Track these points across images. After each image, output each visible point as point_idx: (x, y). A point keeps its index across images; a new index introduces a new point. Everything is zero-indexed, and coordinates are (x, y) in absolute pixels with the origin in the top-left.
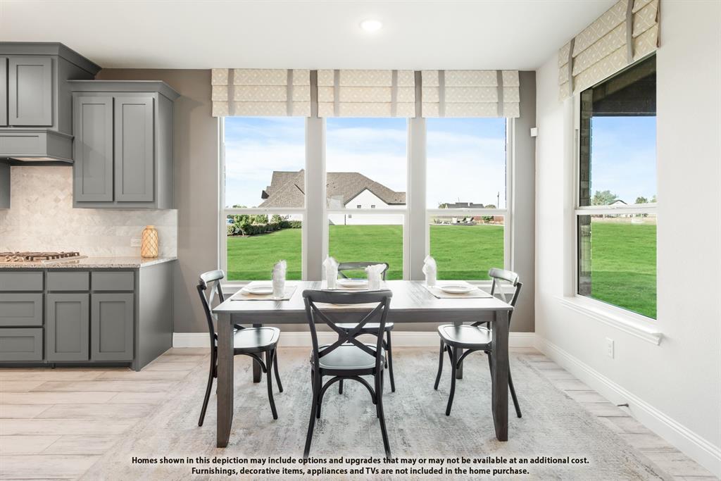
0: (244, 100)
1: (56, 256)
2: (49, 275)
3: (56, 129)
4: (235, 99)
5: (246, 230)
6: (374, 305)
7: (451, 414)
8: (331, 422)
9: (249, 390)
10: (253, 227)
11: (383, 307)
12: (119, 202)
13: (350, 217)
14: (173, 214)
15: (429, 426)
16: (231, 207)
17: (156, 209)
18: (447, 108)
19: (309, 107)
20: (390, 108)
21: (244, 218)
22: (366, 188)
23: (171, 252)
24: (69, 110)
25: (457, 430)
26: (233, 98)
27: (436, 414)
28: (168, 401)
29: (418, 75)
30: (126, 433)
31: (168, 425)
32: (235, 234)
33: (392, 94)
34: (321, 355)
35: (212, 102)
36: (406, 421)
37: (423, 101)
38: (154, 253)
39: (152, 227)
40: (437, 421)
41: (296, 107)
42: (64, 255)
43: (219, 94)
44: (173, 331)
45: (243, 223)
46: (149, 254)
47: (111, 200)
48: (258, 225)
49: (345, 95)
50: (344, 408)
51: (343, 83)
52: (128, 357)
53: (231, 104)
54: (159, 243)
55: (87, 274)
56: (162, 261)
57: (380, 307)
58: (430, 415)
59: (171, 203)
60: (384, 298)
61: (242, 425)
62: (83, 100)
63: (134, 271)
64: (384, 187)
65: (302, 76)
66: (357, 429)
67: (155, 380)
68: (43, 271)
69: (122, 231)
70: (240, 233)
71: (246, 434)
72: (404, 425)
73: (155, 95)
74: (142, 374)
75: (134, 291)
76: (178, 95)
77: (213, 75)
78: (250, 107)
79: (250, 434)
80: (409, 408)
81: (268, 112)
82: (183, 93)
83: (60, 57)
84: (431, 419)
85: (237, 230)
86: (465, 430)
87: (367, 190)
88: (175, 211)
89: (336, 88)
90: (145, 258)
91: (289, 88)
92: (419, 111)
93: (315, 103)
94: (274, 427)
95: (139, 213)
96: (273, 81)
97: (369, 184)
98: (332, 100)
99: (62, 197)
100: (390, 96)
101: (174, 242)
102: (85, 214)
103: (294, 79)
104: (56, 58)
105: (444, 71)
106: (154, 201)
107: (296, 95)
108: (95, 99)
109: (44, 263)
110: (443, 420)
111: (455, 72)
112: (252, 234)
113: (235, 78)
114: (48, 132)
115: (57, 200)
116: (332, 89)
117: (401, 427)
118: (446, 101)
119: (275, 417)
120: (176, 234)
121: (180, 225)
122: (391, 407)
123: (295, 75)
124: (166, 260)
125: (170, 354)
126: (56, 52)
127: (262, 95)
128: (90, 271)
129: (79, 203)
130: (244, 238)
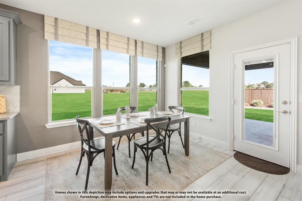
0: (64, 35)
4: (59, 33)
13: (55, 90)
18: (144, 54)
19: (96, 45)
20: (127, 51)
22: (63, 78)
26: (58, 33)
29: (136, 41)
35: (44, 31)
37: (137, 50)
43: (49, 28)
44: (17, 152)
49: (111, 42)
51: (110, 38)
53: (56, 36)
54: (7, 104)
59: (17, 82)
63: (3, 122)
64: (72, 78)
65: (93, 31)
77: (45, 18)
78: (67, 38)
81: (76, 43)
87: (64, 79)
88: (18, 87)
91: (87, 34)
92: (136, 54)
93: (98, 43)
96: (79, 29)
97: (64, 77)
98: (106, 44)
100: (127, 47)
101: (18, 104)
103: (89, 31)
106: (9, 80)
107: (90, 38)
113: (58, 23)
116: (106, 39)
119: (117, 174)
120: (19, 99)
121: (21, 94)
127: (74, 34)
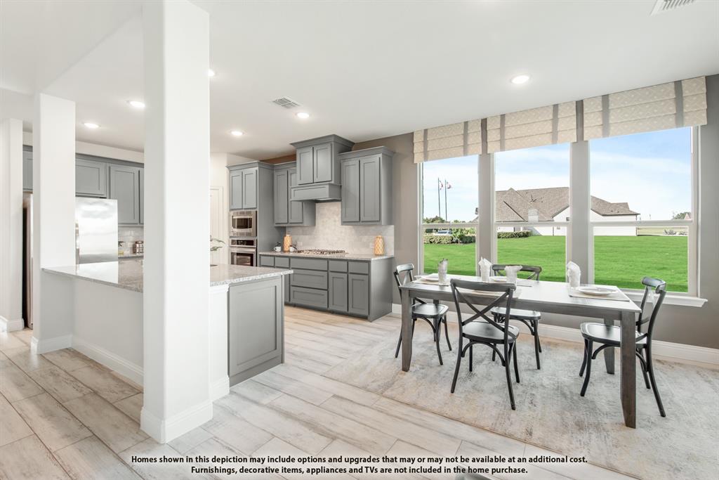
0: (434, 149)
1: (334, 252)
2: (330, 262)
3: (333, 182)
4: (428, 150)
5: (461, 239)
6: (500, 294)
7: (585, 396)
8: (479, 376)
9: (430, 345)
10: (466, 237)
11: (508, 296)
12: (363, 222)
13: (559, 228)
14: (392, 228)
15: (559, 398)
16: (452, 221)
17: (381, 225)
18: (612, 128)
19: (481, 147)
20: (551, 137)
21: (460, 230)
23: (391, 253)
24: (339, 171)
25: (586, 408)
27: (571, 392)
28: (382, 341)
29: (580, 106)
30: (358, 352)
31: (380, 353)
32: (454, 242)
33: (553, 126)
34: (463, 324)
35: (413, 154)
36: (540, 390)
37: (585, 126)
38: (381, 253)
39: (380, 236)
40: (569, 397)
41: (471, 148)
42: (337, 252)
43: (418, 148)
44: (392, 302)
45: (458, 234)
46: (378, 253)
47: (358, 220)
48: (471, 235)
49: (509, 133)
50: (492, 370)
51: (507, 124)
52: (365, 313)
53: (425, 153)
54: (384, 245)
55: (346, 263)
56: (384, 257)
57: (504, 296)
58: (565, 391)
59: (390, 222)
60: (509, 289)
61: (420, 363)
62: (345, 164)
63: (368, 262)
65: (475, 125)
66: (497, 385)
67: (379, 329)
68: (328, 260)
69: (365, 238)
70: (457, 242)
71: (420, 368)
72: (537, 392)
73: (380, 155)
74: (373, 324)
75: (368, 275)
76: (394, 153)
77: (415, 135)
79: (423, 369)
80: (548, 383)
82: (397, 151)
83: (334, 142)
84: (564, 395)
85: (455, 240)
86: (593, 409)
88: (393, 226)
89: (502, 129)
90: (377, 255)
91: (465, 135)
92: (580, 136)
93: (485, 143)
94: (439, 369)
95: (373, 228)
96: (454, 133)
98: (499, 139)
99: (337, 219)
100: (551, 127)
101: (392, 246)
102: (348, 228)
103: (469, 128)
104: (333, 143)
105: (608, 95)
106: (380, 220)
107: (470, 140)
108: (351, 163)
109: (328, 256)
110: (575, 398)
111: (621, 94)
112: (466, 243)
114: (330, 184)
115: (335, 221)
117: (534, 392)
118: (610, 122)
119: (441, 364)
120: (393, 241)
121: (396, 235)
122: (532, 379)
123: (470, 125)
124: (386, 257)
125: (390, 316)
126: (332, 139)
127: (446, 144)
128: (348, 261)
129: (344, 223)
130: (460, 246)
